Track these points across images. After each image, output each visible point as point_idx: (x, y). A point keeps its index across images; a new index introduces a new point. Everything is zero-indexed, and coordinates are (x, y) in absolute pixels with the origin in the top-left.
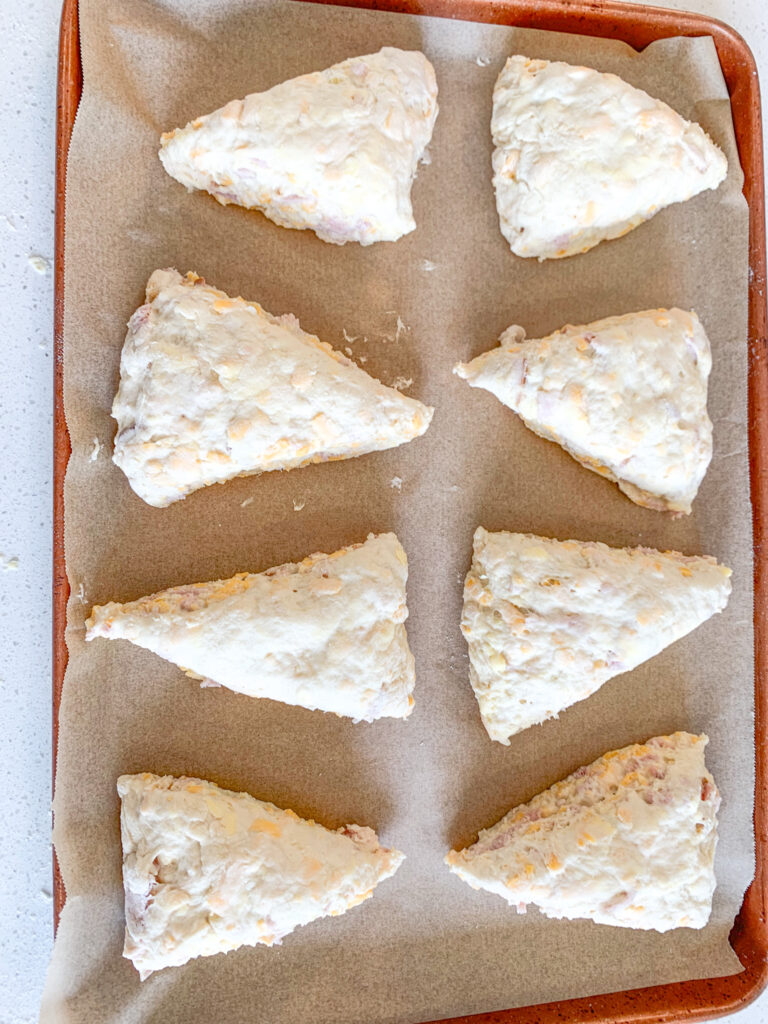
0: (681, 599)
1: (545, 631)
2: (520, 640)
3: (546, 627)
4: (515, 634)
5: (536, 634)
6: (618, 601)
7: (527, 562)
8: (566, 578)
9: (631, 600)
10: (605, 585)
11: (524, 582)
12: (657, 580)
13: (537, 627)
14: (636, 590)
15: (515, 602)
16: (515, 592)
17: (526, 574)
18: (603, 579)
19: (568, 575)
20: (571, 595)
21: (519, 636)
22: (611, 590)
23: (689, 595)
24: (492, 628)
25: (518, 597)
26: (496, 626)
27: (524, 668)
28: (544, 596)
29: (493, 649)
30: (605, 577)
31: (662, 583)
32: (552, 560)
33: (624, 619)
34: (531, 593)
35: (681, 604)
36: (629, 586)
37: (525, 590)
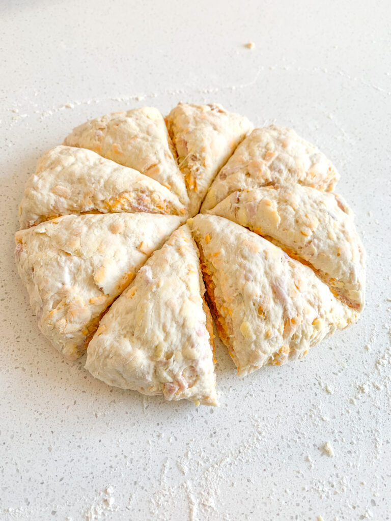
0: (229, 234)
1: (292, 303)
2: (304, 316)
3: (290, 304)
4: (302, 321)
5: (297, 309)
6: (253, 267)
7: (255, 334)
8: (254, 304)
9: (249, 261)
10: (247, 279)
11: (269, 331)
12: (227, 251)
13: (292, 309)
14: (241, 260)
15: (282, 330)
16: (277, 333)
17: (264, 331)
18: (244, 282)
19: (252, 304)
20: (263, 296)
21: (302, 319)
22: (249, 275)
23: (223, 231)
24: (302, 337)
25: (279, 330)
26: (301, 336)
27: (316, 307)
28: (272, 313)
29: (313, 331)
30: (243, 281)
31: (227, 248)
32: (245, 318)
33: (261, 260)
34: (274, 323)
35: (231, 232)
36: (240, 265)
37: (273, 326)
